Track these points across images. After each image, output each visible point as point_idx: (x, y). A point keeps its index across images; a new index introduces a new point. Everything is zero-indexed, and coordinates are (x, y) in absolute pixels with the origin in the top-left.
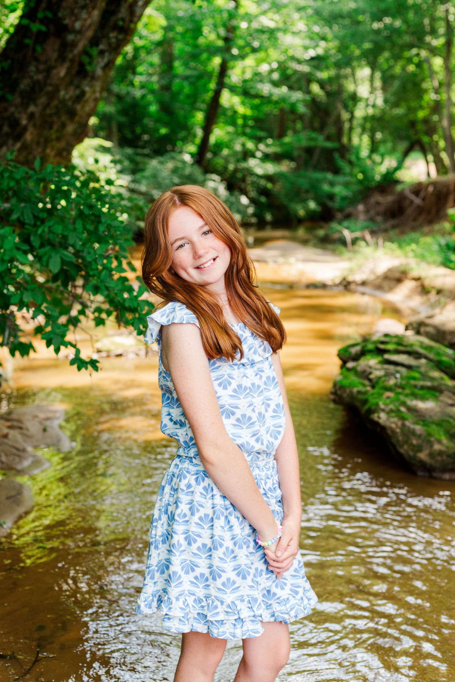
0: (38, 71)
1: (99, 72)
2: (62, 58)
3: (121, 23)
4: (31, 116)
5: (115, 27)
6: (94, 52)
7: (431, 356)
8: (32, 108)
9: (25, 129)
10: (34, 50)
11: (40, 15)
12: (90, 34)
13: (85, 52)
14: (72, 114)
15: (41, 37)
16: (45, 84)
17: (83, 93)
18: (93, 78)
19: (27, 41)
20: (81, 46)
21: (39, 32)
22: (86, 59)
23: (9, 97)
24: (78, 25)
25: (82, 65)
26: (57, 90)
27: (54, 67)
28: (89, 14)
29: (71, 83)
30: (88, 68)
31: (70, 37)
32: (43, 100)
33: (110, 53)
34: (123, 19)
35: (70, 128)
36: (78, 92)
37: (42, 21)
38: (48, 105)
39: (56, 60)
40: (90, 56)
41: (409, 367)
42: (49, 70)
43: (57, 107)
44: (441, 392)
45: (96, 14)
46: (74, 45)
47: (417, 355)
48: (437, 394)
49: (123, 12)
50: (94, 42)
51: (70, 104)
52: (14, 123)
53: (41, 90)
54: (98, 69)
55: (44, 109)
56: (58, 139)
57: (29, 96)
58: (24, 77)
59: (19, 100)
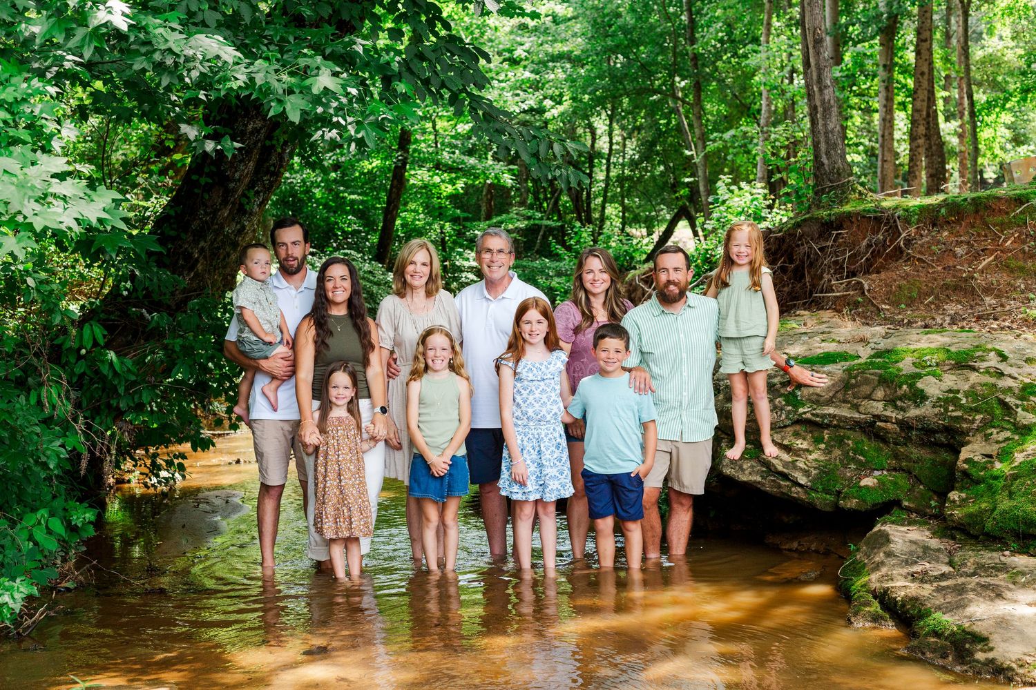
0: (206, 214)
1: (256, 209)
2: (225, 202)
3: (272, 169)
4: (202, 250)
5: (268, 172)
6: (251, 193)
8: (202, 244)
9: (197, 260)
10: (203, 197)
11: (207, 170)
12: (247, 180)
13: (244, 195)
14: (235, 245)
15: (208, 188)
16: (212, 223)
17: (244, 227)
18: (251, 214)
19: (196, 191)
20: (240, 192)
21: (207, 184)
22: (244, 200)
23: (183, 236)
24: (237, 175)
25: (241, 206)
26: (222, 227)
27: (219, 210)
28: (246, 165)
29: (233, 220)
30: (247, 207)
31: (232, 185)
32: (210, 237)
33: (265, 193)
34: (274, 165)
35: (233, 257)
36: (238, 226)
37: (208, 175)
38: (215, 239)
39: (221, 204)
40: (248, 198)
42: (215, 212)
43: (222, 241)
45: (251, 164)
46: (234, 190)
49: (274, 159)
50: (251, 186)
51: (233, 237)
52: (188, 256)
53: (209, 229)
54: (256, 207)
55: (212, 243)
56: (224, 267)
57: (200, 235)
58: (195, 219)
59: (191, 238)
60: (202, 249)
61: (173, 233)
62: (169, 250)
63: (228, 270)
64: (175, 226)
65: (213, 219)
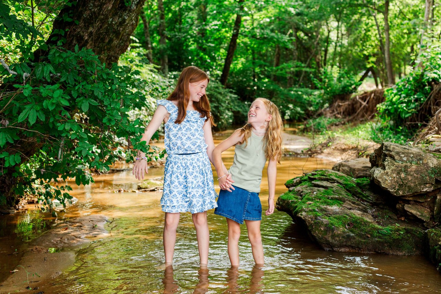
0: (95, 6)
1: (134, 7)
7: (341, 181)
8: (91, 29)
9: (87, 42)
14: (117, 34)
16: (99, 14)
17: (124, 21)
18: (130, 11)
23: (77, 22)
25: (122, 3)
26: (107, 18)
27: (104, 4)
29: (116, 14)
30: (127, 4)
32: (98, 24)
35: (116, 42)
36: (120, 19)
38: (101, 27)
41: (326, 187)
42: (101, 6)
43: (106, 28)
44: (344, 201)
47: (333, 181)
48: (341, 203)
51: (115, 27)
52: (80, 39)
53: (96, 17)
54: (134, 6)
55: (99, 29)
56: (109, 50)
57: (89, 22)
58: (86, 10)
59: (83, 24)
60: (91, 33)
61: (69, 20)
62: (66, 33)
63: (112, 53)
64: (71, 15)
65: (100, 10)
